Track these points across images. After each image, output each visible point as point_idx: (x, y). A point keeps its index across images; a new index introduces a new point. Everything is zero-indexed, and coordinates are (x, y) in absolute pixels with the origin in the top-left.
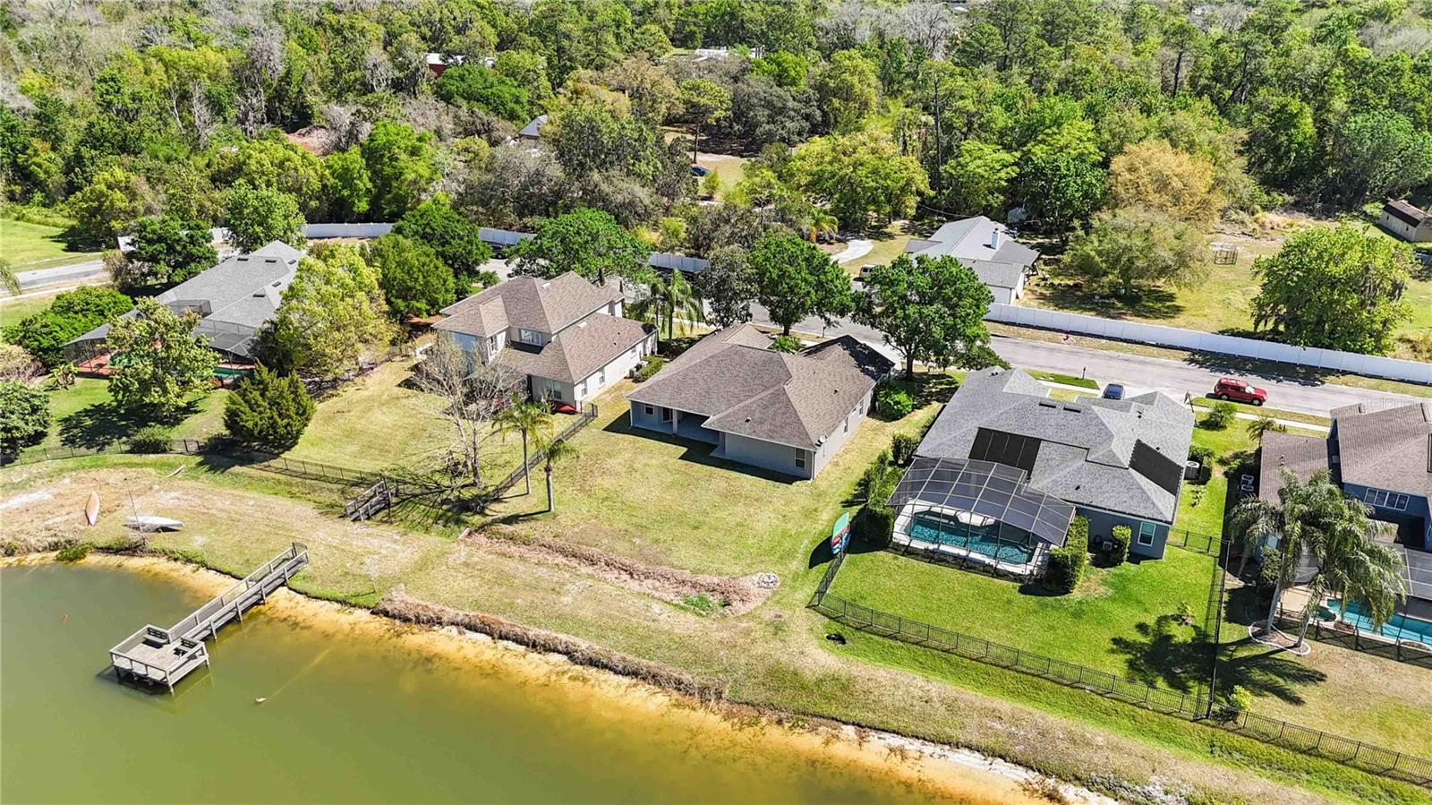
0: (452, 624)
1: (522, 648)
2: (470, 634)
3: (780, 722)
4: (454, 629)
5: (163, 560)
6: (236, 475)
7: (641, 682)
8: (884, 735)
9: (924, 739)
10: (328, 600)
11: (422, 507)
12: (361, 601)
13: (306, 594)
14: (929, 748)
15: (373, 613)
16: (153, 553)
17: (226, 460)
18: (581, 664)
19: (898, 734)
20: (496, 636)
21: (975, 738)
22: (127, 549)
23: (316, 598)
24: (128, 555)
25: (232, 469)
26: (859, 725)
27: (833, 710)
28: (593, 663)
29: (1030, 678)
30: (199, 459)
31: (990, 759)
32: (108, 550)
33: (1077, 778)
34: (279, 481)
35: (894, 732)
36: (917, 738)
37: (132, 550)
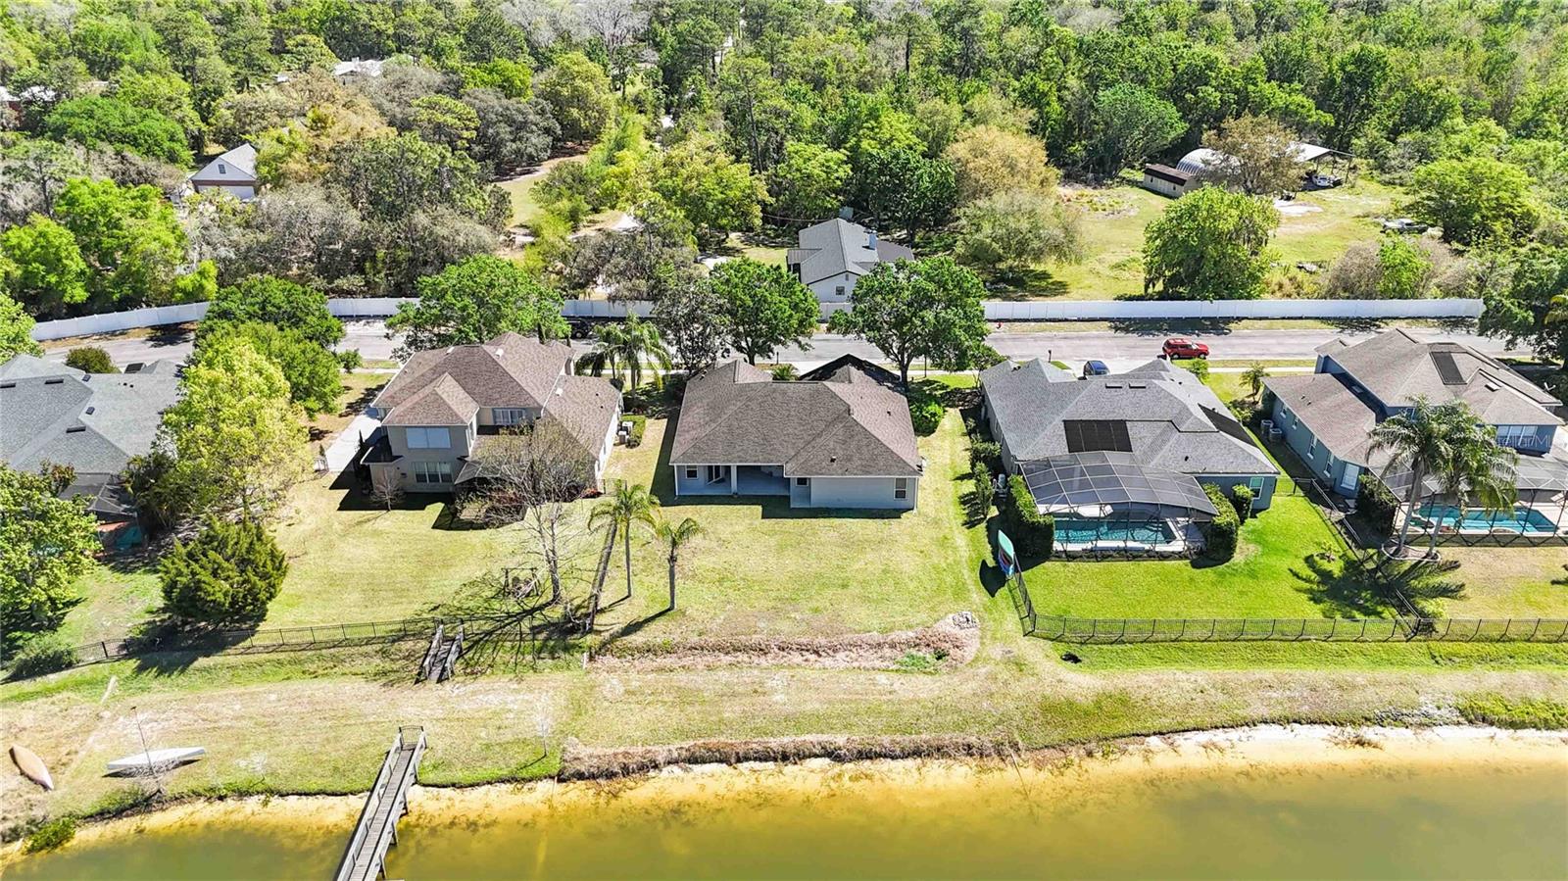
0: (669, 763)
1: (770, 765)
2: (697, 768)
3: (1090, 754)
4: (674, 768)
5: (200, 804)
6: (207, 670)
7: (928, 760)
8: (1188, 735)
9: (1224, 727)
10: (489, 783)
11: (508, 644)
12: (535, 770)
13: (454, 785)
14: (1233, 734)
15: (560, 781)
16: (178, 799)
17: (178, 654)
18: (851, 761)
19: (1198, 730)
20: (733, 761)
21: (1266, 713)
22: (132, 806)
23: (472, 786)
24: (139, 812)
25: (196, 664)
26: (1161, 734)
27: (1127, 727)
28: (864, 755)
29: (1260, 643)
30: (133, 663)
31: (1288, 727)
32: (102, 815)
33: (1367, 719)
34: (280, 663)
35: (1194, 729)
36: (1217, 728)
37: (144, 804)
